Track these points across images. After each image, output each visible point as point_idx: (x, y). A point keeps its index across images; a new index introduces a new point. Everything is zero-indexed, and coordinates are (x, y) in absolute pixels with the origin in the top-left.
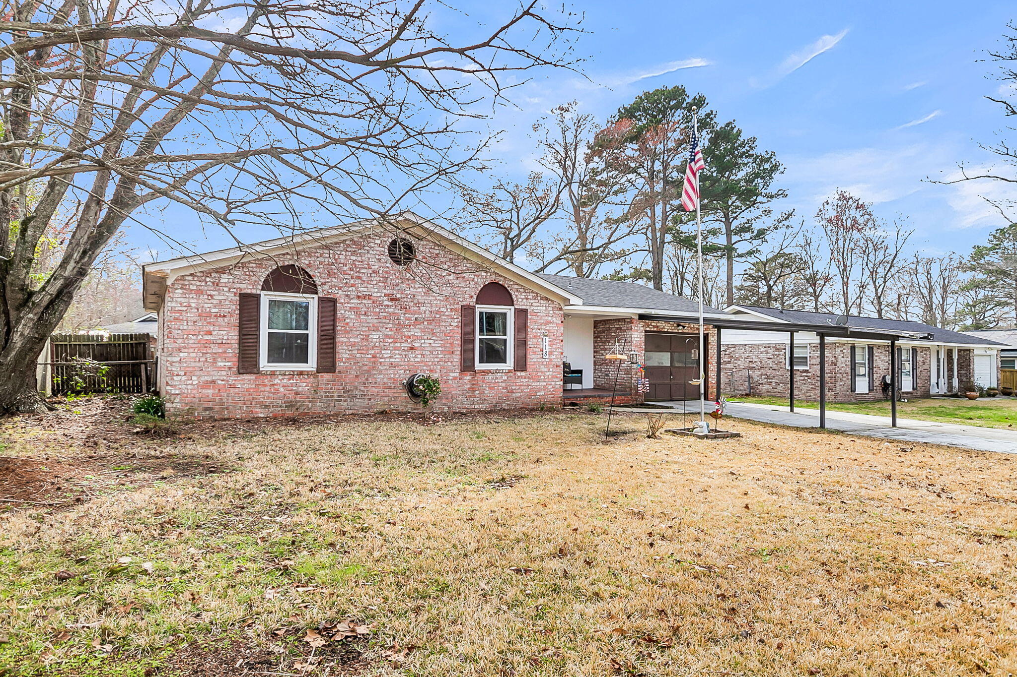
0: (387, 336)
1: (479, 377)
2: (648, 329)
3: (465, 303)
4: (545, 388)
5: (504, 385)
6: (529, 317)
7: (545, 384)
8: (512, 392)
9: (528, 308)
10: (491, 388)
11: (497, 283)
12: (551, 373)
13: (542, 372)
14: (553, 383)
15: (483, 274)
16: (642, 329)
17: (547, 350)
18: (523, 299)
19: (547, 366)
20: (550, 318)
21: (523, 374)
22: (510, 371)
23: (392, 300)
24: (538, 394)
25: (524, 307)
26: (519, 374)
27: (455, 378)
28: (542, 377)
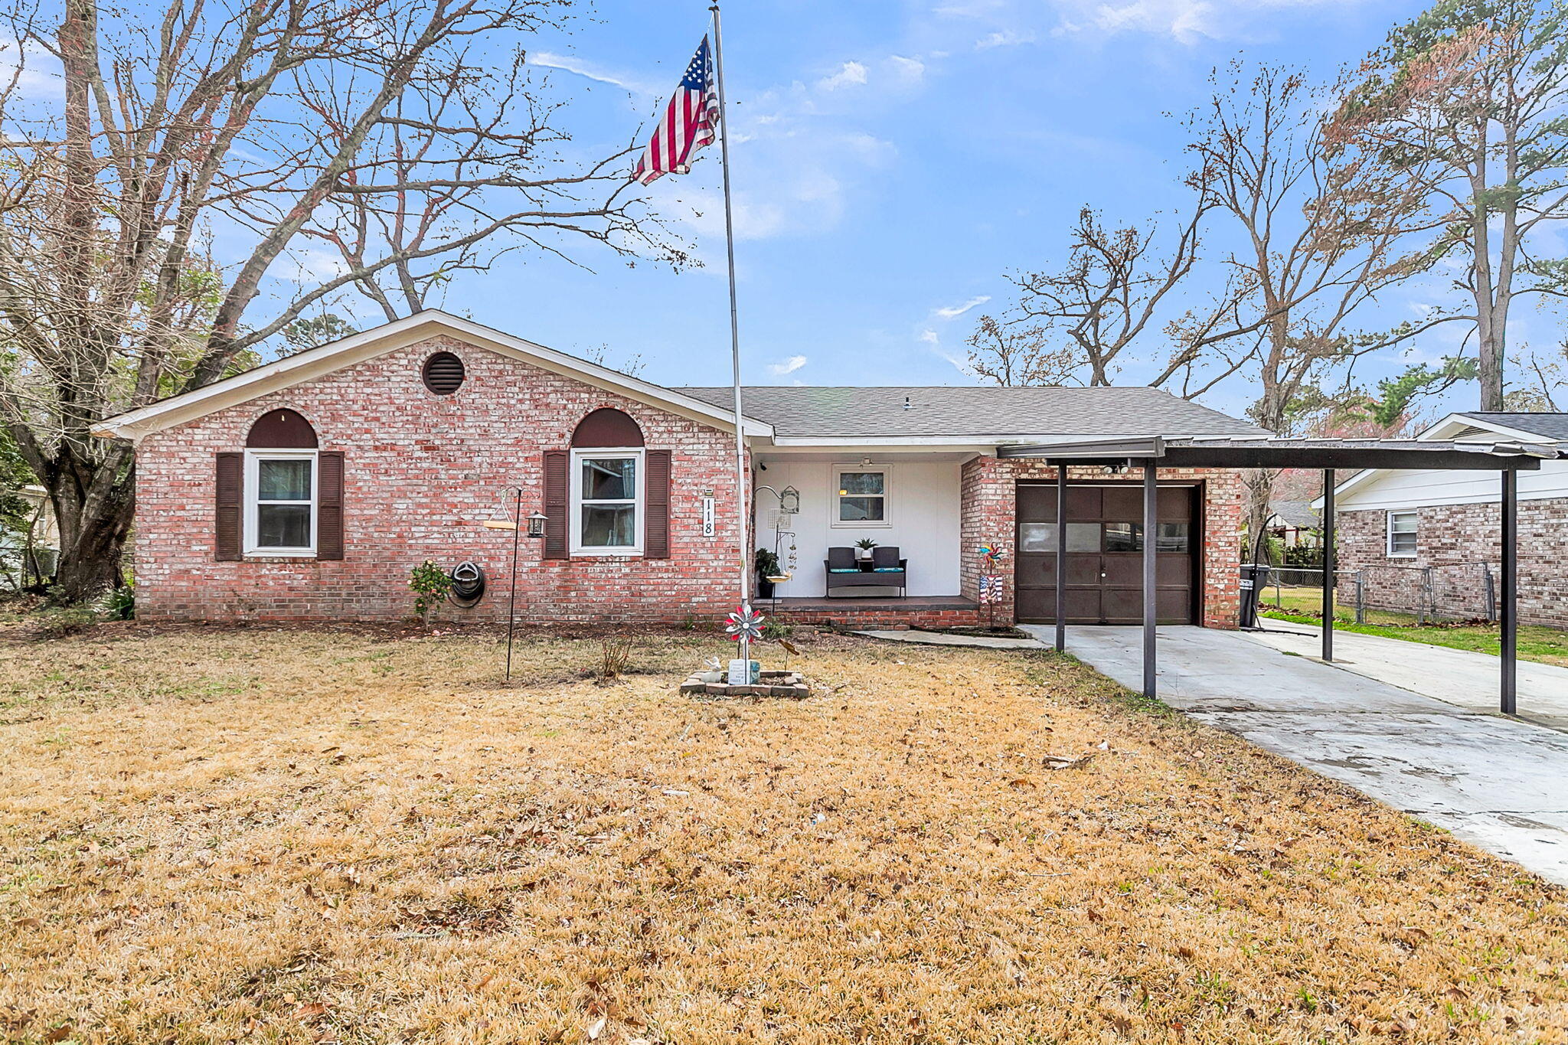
0: (420, 505)
1: (577, 570)
2: (1024, 476)
3: (550, 447)
4: (708, 590)
5: (624, 582)
6: (675, 464)
7: (708, 581)
8: (641, 595)
9: (672, 447)
10: (599, 588)
11: (612, 409)
12: (721, 563)
13: (703, 561)
14: (726, 581)
15: (583, 395)
16: (1008, 476)
17: (712, 522)
18: (662, 433)
19: (713, 549)
20: (718, 464)
21: (662, 564)
22: (634, 559)
23: (427, 449)
24: (694, 599)
25: (664, 447)
26: (653, 563)
27: (533, 570)
28: (703, 570)
